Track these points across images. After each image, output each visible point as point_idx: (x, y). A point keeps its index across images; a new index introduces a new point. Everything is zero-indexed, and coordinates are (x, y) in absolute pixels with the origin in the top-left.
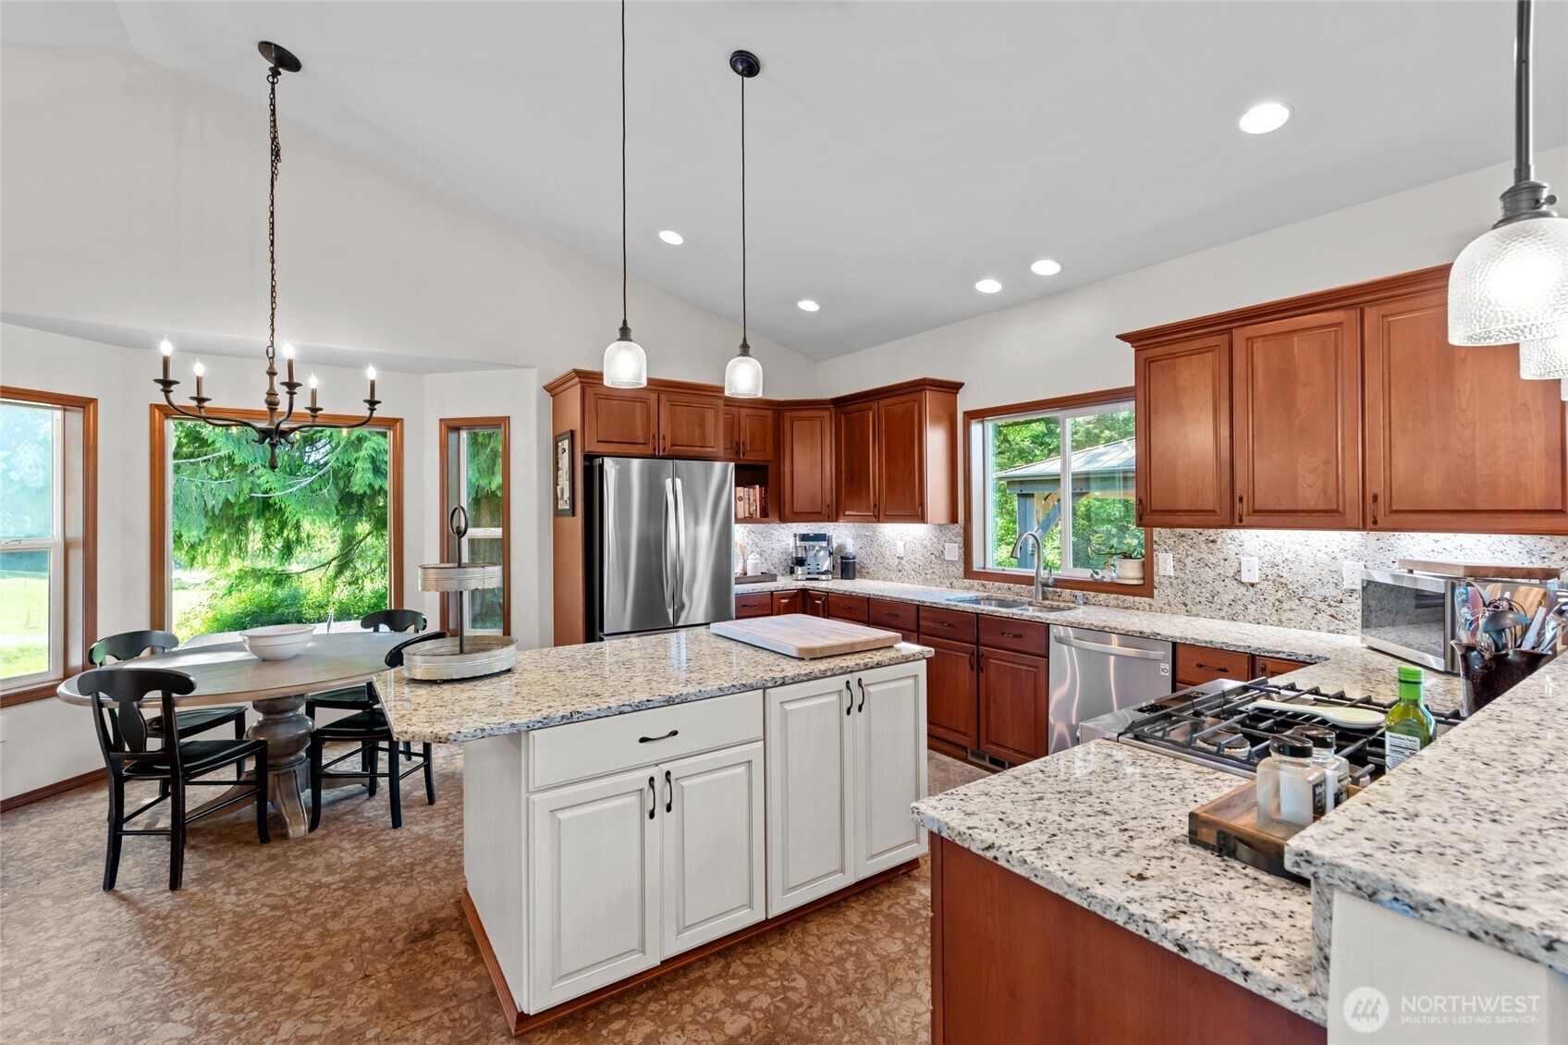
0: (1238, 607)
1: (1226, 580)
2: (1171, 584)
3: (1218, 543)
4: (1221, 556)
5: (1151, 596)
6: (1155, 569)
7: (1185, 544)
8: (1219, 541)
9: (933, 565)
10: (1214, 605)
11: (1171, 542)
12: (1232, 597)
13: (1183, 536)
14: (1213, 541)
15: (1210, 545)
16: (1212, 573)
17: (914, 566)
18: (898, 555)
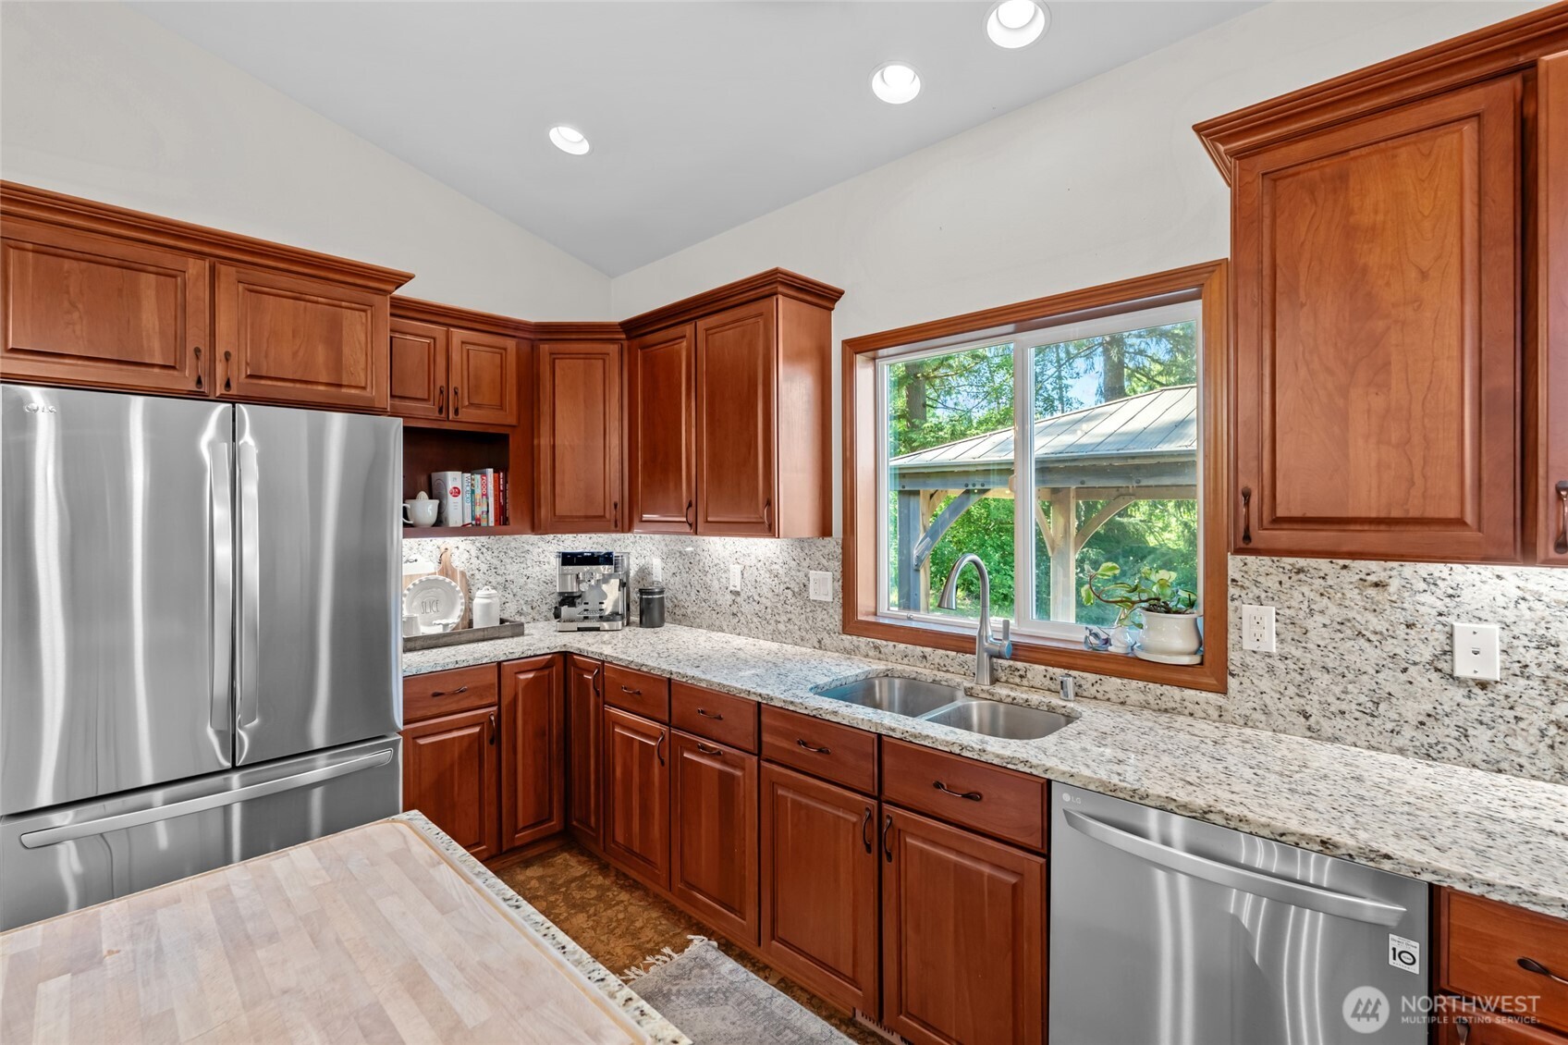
0: (1443, 732)
1: (1412, 669)
2: (1271, 670)
3: (1392, 589)
4: (1400, 616)
5: (1223, 690)
6: (1232, 637)
7: (1305, 589)
8: (1394, 585)
9: (789, 608)
10: (1377, 722)
11: (1271, 583)
12: (1428, 707)
13: (1300, 571)
14: (1376, 585)
15: (1372, 592)
16: (1373, 653)
17: (757, 607)
18: (732, 588)
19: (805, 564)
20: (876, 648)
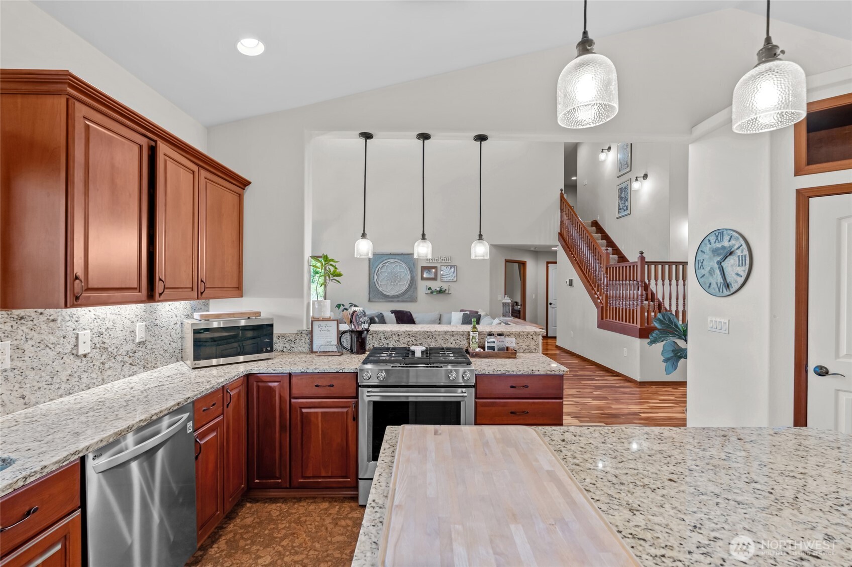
0: (74, 380)
1: (65, 357)
3: (59, 321)
7: (24, 328)
8: (60, 319)
10: (53, 386)
11: (7, 327)
12: (69, 372)
13: (22, 317)
14: (53, 320)
15: (51, 324)
16: (52, 354)
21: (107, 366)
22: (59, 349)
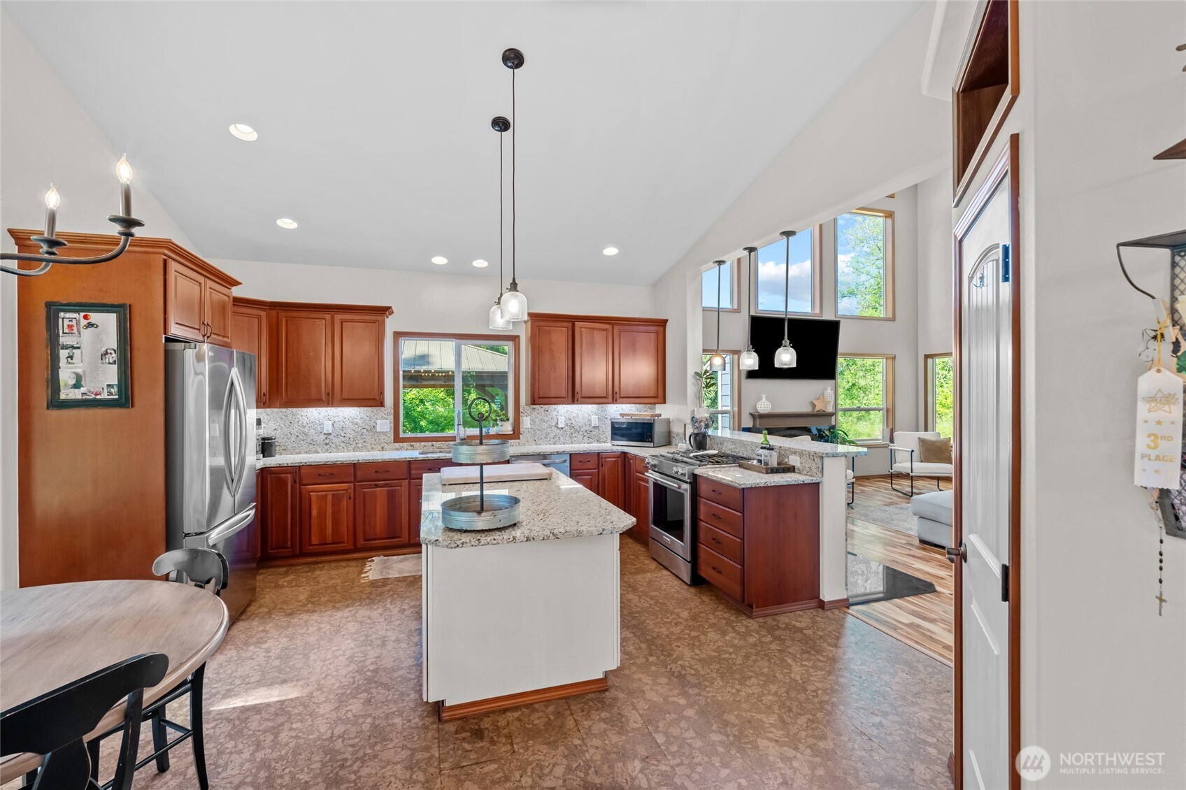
0: (557, 439)
1: (552, 427)
2: (529, 432)
4: (550, 417)
5: (519, 439)
6: (521, 425)
7: (535, 413)
8: (550, 410)
9: (364, 437)
10: (547, 439)
11: (529, 412)
12: (554, 434)
13: (534, 409)
14: (547, 410)
15: (546, 412)
16: (546, 425)
17: (343, 439)
18: (325, 432)
19: (375, 418)
20: (411, 446)
21: (574, 435)
22: (549, 423)
